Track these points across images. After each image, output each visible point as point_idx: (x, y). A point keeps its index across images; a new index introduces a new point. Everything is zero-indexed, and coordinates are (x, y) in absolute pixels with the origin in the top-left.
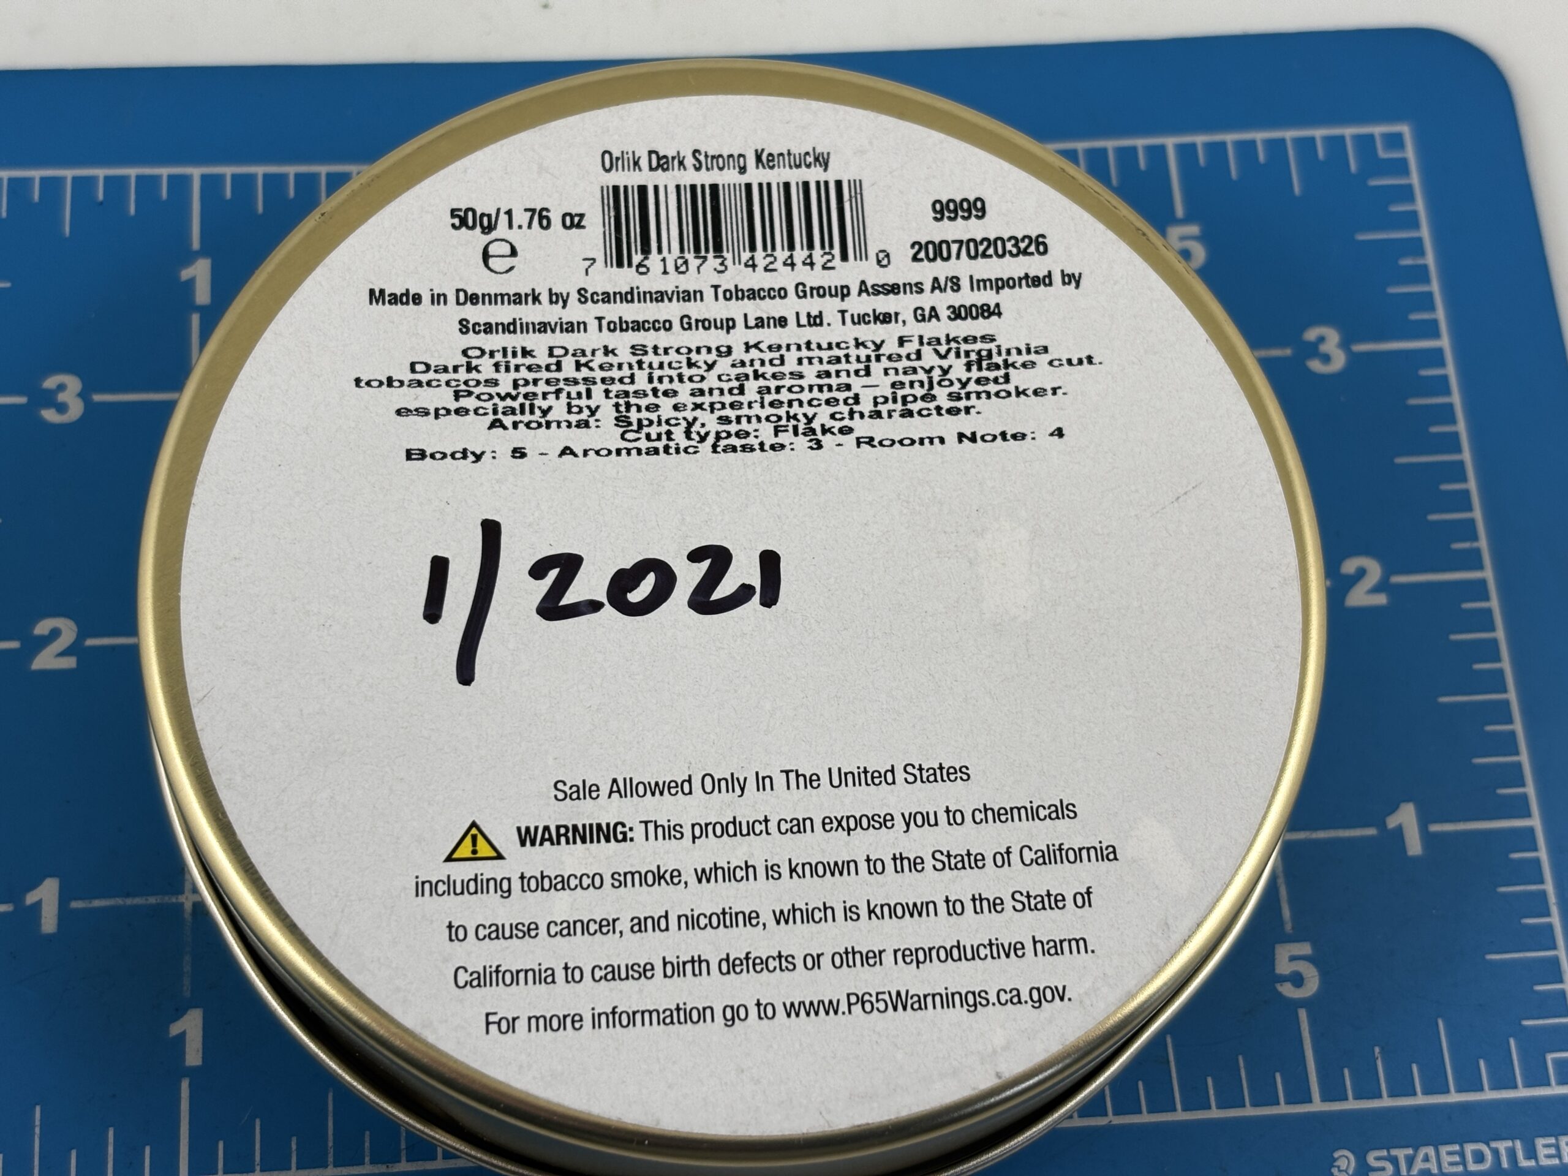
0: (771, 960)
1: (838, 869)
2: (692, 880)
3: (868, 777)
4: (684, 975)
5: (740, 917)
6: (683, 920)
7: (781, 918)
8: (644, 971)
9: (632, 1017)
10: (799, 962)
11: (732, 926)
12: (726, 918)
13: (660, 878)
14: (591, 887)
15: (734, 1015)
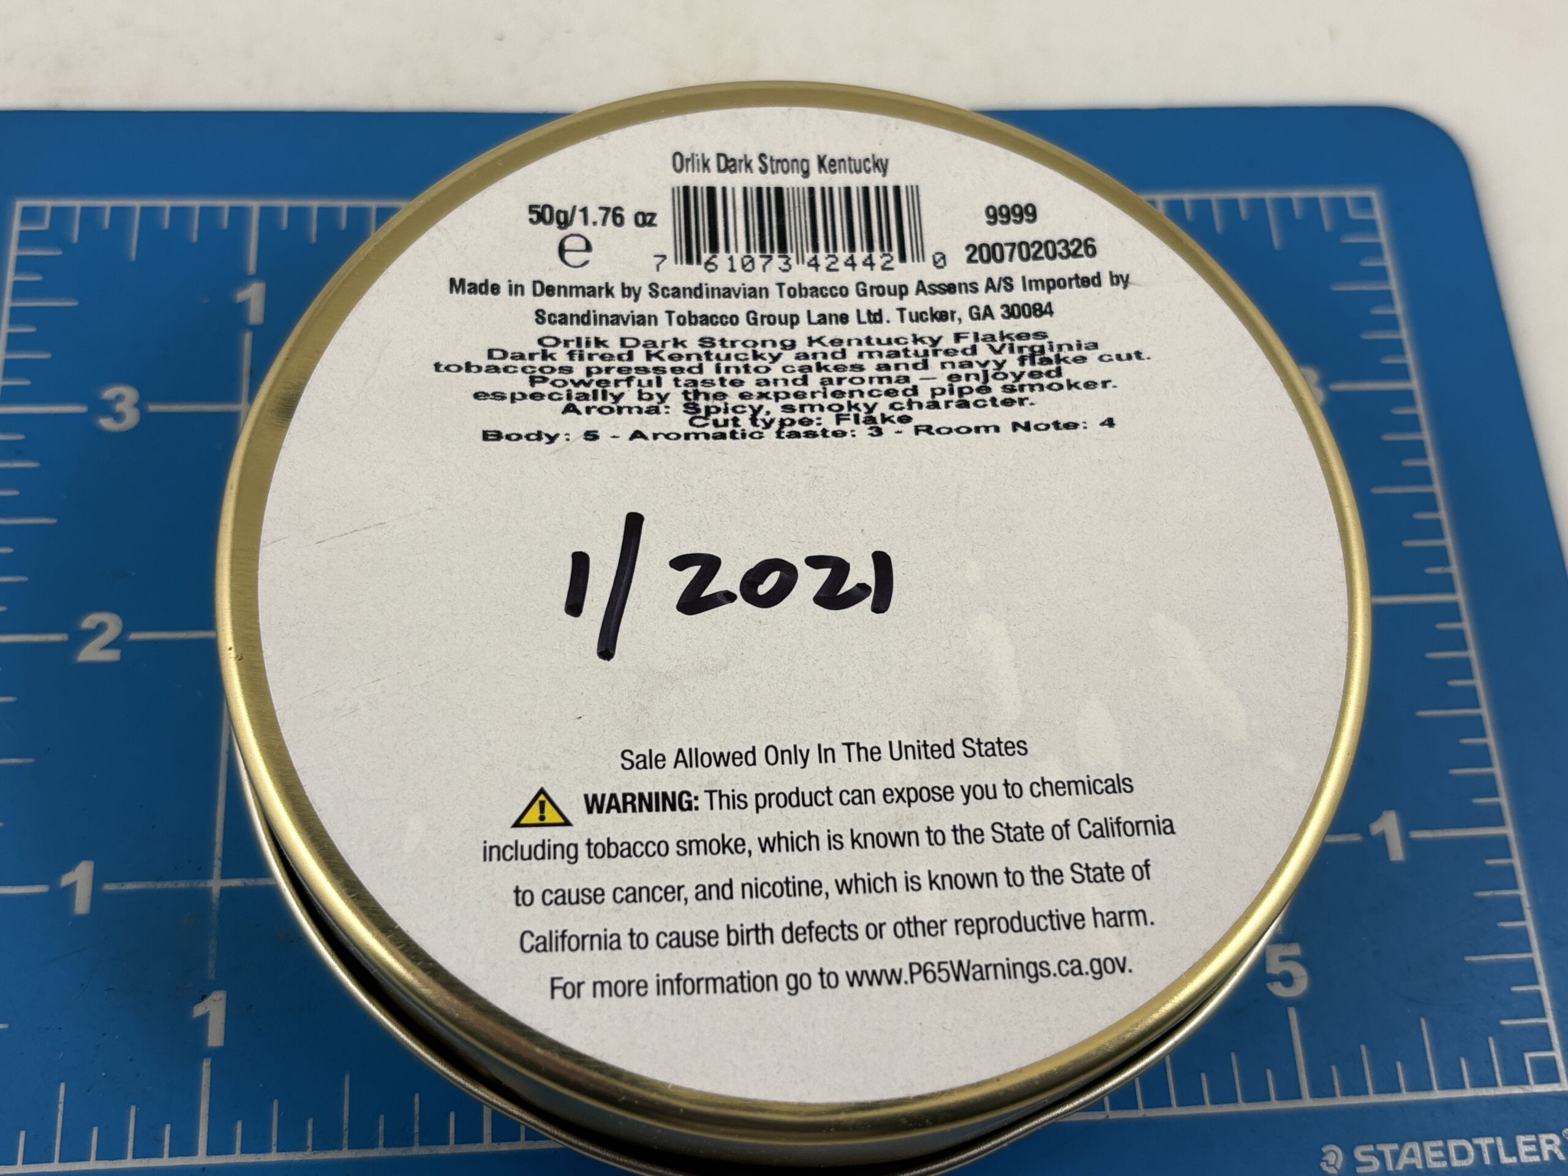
0: (833, 929)
1: (898, 840)
2: (756, 848)
3: (925, 750)
4: (748, 943)
5: (803, 886)
6: (747, 888)
7: (844, 887)
8: (708, 939)
9: (696, 984)
10: (861, 931)
11: (795, 895)
12: (790, 887)
13: (724, 847)
14: (657, 854)
15: (797, 984)
